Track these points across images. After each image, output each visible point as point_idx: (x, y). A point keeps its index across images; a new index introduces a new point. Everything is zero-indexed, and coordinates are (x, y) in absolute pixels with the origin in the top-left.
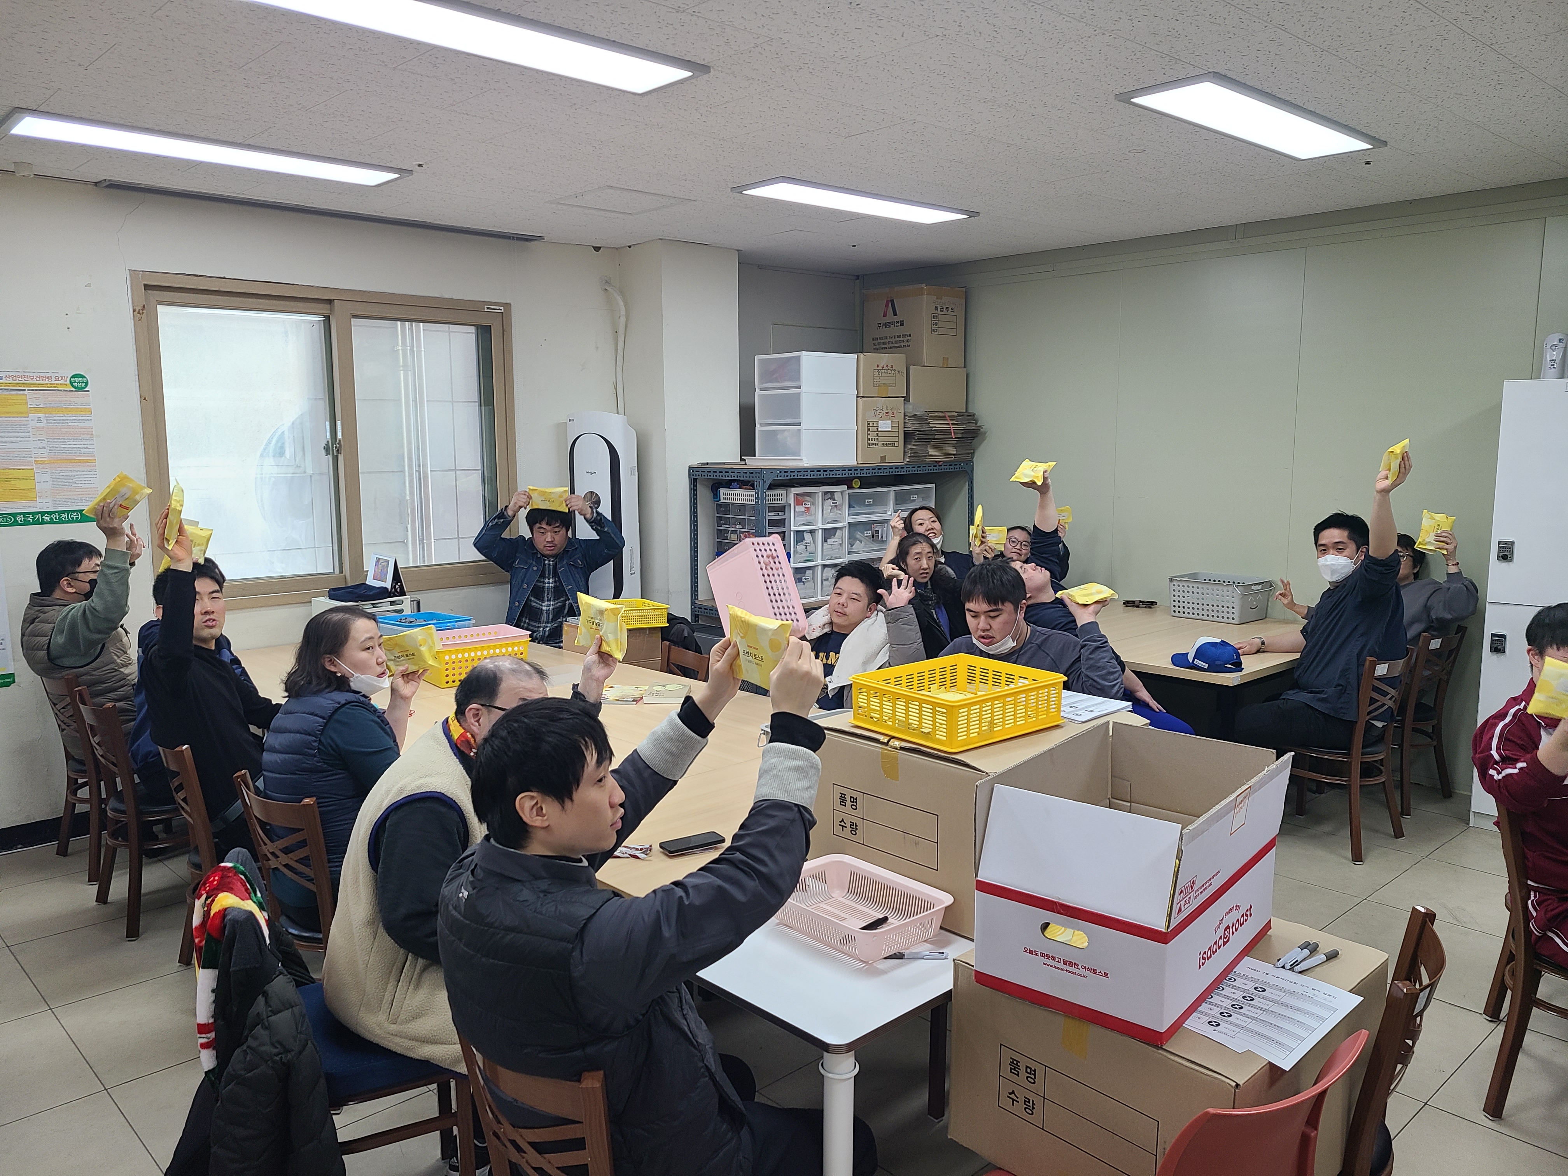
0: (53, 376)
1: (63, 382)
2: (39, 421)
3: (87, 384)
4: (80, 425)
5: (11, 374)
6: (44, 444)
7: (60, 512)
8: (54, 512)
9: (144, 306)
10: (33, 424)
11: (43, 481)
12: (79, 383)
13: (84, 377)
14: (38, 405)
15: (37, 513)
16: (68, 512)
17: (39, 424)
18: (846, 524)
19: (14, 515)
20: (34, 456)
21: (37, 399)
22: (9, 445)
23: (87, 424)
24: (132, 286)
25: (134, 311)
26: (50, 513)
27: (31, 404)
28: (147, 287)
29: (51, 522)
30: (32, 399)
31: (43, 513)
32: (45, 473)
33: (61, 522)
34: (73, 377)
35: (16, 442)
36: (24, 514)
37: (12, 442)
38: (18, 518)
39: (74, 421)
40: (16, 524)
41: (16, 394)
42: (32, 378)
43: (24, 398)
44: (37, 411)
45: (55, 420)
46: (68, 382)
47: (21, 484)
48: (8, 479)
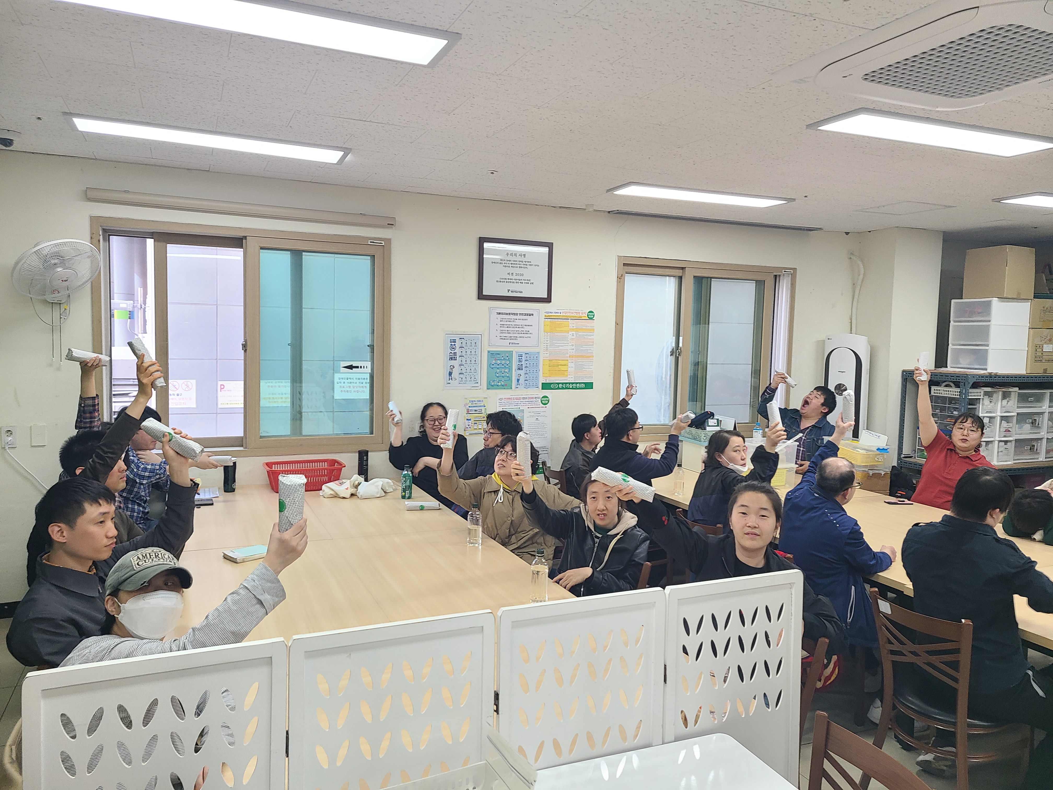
0: (581, 312)
1: (584, 315)
2: (573, 335)
3: (594, 316)
4: (589, 337)
5: (564, 311)
6: (573, 347)
7: (577, 383)
8: (574, 383)
9: (622, 275)
10: (570, 337)
11: (571, 367)
12: (591, 316)
13: (592, 312)
14: (573, 327)
15: (567, 383)
16: (580, 383)
17: (573, 337)
18: (1015, 414)
19: (558, 384)
20: (569, 353)
21: (573, 323)
22: (561, 348)
23: (592, 337)
24: (618, 264)
25: (618, 277)
26: (573, 383)
27: (570, 326)
28: (624, 264)
29: (572, 388)
30: (572, 324)
31: (569, 383)
32: (572, 362)
33: (576, 388)
34: (589, 312)
36: (562, 383)
37: (562, 346)
38: (560, 385)
39: (587, 335)
40: (559, 388)
41: (566, 321)
42: (572, 313)
43: (568, 323)
44: (573, 330)
45: (579, 335)
46: (586, 315)
47: (563, 368)
48: (558, 365)
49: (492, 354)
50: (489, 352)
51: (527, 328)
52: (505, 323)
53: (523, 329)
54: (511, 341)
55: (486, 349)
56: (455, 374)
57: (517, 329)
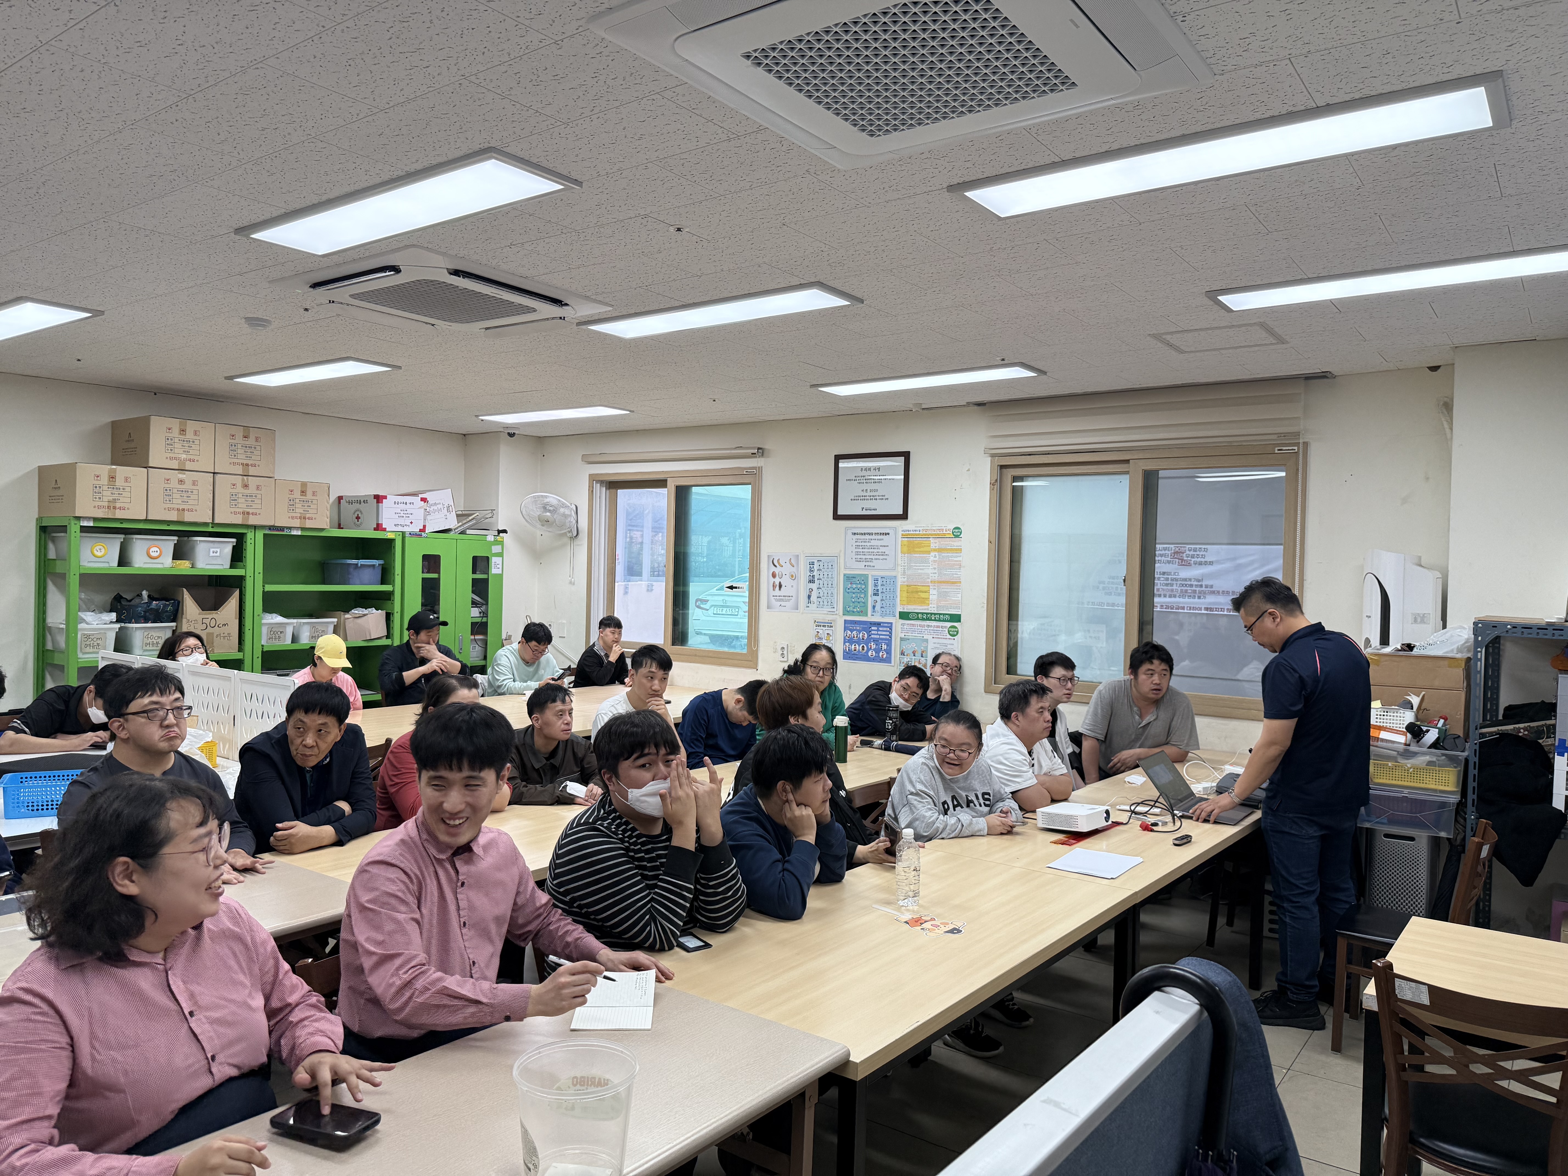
0: (945, 528)
1: (948, 532)
2: (935, 556)
3: (961, 533)
4: (955, 559)
6: (936, 571)
7: (940, 614)
8: (937, 614)
9: (997, 480)
10: (932, 558)
11: (933, 595)
12: (957, 533)
13: (959, 528)
14: (935, 547)
15: (928, 613)
16: (944, 614)
17: (935, 559)
19: (918, 613)
20: (930, 578)
21: (936, 543)
22: (920, 571)
23: (959, 559)
24: (991, 467)
25: (989, 484)
26: (935, 614)
27: (933, 546)
28: (1001, 467)
29: (934, 620)
30: (934, 543)
31: (932, 614)
32: (935, 589)
34: (954, 529)
35: (923, 569)
36: (923, 613)
37: (921, 569)
38: (920, 615)
39: (952, 557)
40: (918, 619)
41: (926, 540)
42: (934, 530)
43: (929, 542)
44: (935, 550)
45: (945, 556)
46: (952, 532)
47: (923, 595)
48: (917, 592)
49: (849, 578)
50: (845, 575)
51: (882, 549)
52: (860, 544)
53: (878, 550)
54: (867, 564)
55: (843, 571)
56: (814, 598)
57: (872, 550)
